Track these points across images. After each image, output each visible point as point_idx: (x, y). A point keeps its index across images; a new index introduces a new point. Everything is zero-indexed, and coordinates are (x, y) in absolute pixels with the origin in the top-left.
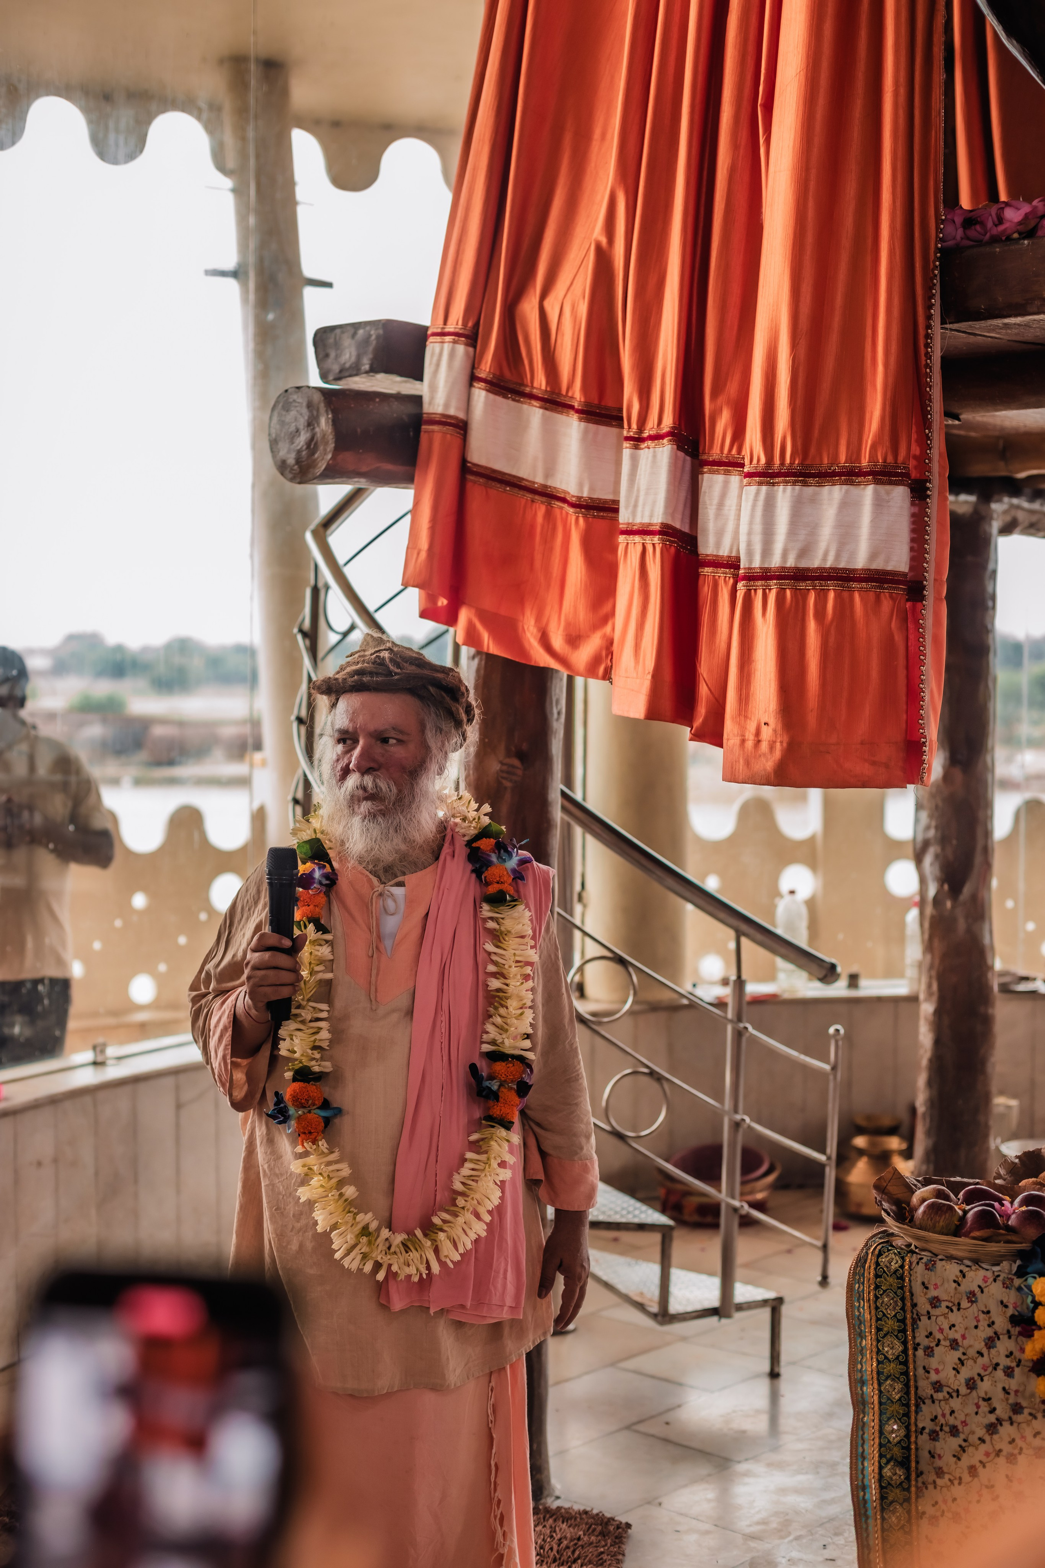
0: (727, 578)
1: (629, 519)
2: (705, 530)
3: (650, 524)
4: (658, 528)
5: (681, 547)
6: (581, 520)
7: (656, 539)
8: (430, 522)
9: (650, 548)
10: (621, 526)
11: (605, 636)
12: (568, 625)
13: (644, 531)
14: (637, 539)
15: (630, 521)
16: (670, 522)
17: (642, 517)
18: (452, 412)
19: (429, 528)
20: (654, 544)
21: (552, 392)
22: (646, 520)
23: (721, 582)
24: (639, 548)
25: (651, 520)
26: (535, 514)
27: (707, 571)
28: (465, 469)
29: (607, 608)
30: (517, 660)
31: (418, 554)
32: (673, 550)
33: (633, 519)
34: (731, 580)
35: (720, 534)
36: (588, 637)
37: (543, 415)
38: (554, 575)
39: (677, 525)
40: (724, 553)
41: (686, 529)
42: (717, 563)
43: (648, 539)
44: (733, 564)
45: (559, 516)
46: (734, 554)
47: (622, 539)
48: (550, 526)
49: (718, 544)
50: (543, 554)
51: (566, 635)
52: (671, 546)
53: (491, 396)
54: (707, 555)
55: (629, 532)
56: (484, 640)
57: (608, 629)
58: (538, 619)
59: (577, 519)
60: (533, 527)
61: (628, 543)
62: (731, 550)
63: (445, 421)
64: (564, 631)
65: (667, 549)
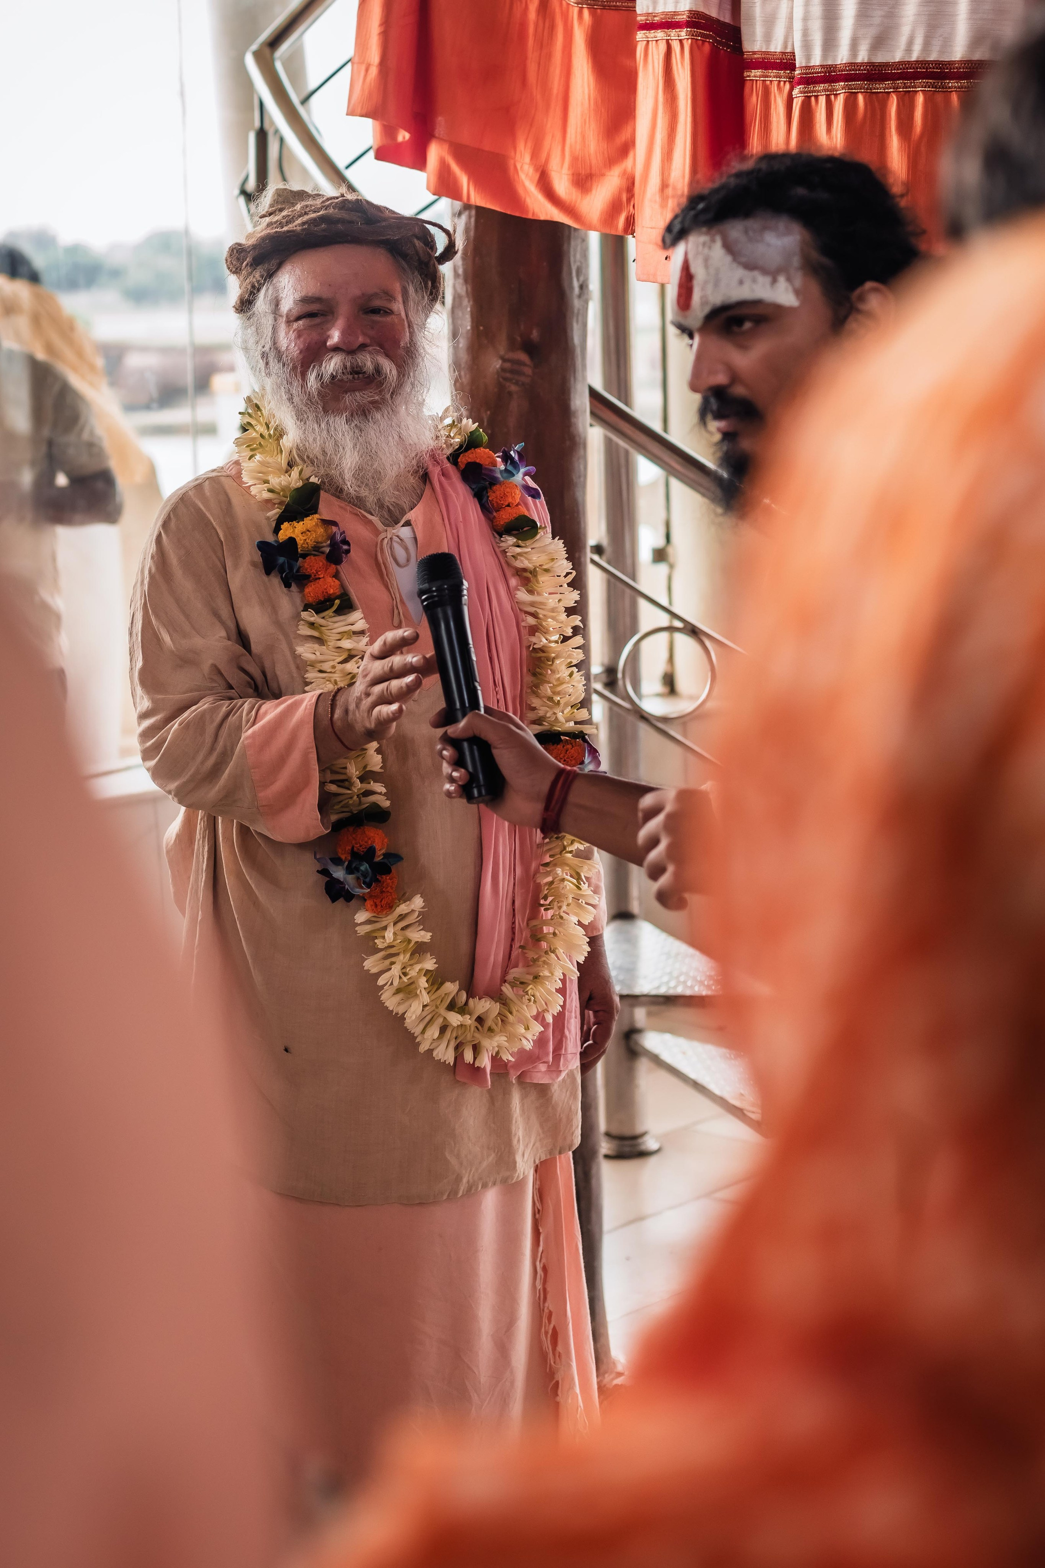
0: (782, 83)
1: (648, 8)
2: (751, 18)
3: (676, 13)
4: (684, 18)
5: (719, 43)
6: (586, 13)
7: (683, 33)
8: (381, 25)
9: (676, 46)
10: (639, 18)
11: (625, 172)
12: (575, 159)
13: (668, 24)
14: (660, 34)
15: (650, 11)
16: (701, 9)
17: (665, 4)
19: (379, 34)
20: (681, 41)
22: (670, 8)
23: (774, 88)
24: (663, 46)
25: (676, 7)
26: (526, 8)
27: (755, 73)
29: (624, 136)
30: (509, 213)
31: (367, 70)
32: (707, 48)
33: (654, 8)
34: (788, 86)
35: (770, 22)
36: (603, 175)
38: (555, 91)
39: (713, 13)
40: (776, 48)
41: (726, 18)
42: (767, 63)
43: (673, 33)
44: (786, 63)
45: (558, 10)
46: (789, 50)
47: (640, 35)
48: (547, 25)
49: (768, 37)
50: (539, 64)
51: (573, 174)
52: (704, 42)
54: (754, 53)
55: (649, 26)
56: (462, 187)
57: (628, 163)
58: (535, 154)
59: (581, 9)
60: (523, 25)
61: (648, 41)
62: (786, 47)
64: (569, 169)
65: (698, 47)
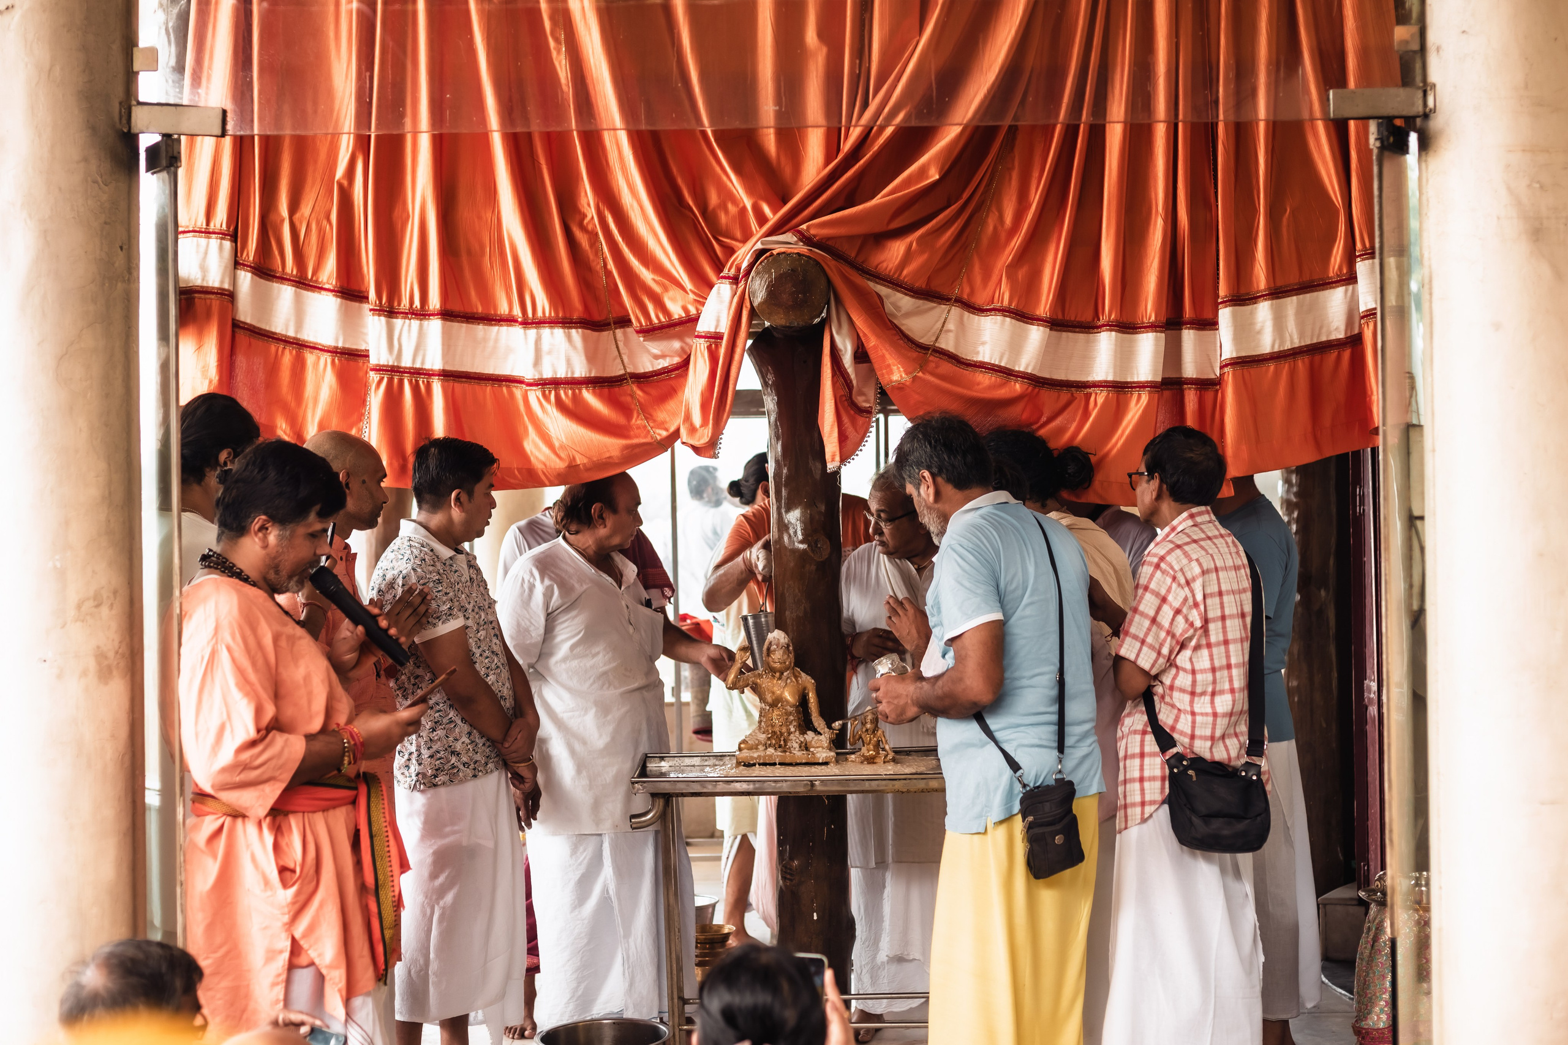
18: (226, 286)
21: (301, 277)
28: (237, 325)
37: (295, 291)
53: (255, 277)
63: (220, 293)
